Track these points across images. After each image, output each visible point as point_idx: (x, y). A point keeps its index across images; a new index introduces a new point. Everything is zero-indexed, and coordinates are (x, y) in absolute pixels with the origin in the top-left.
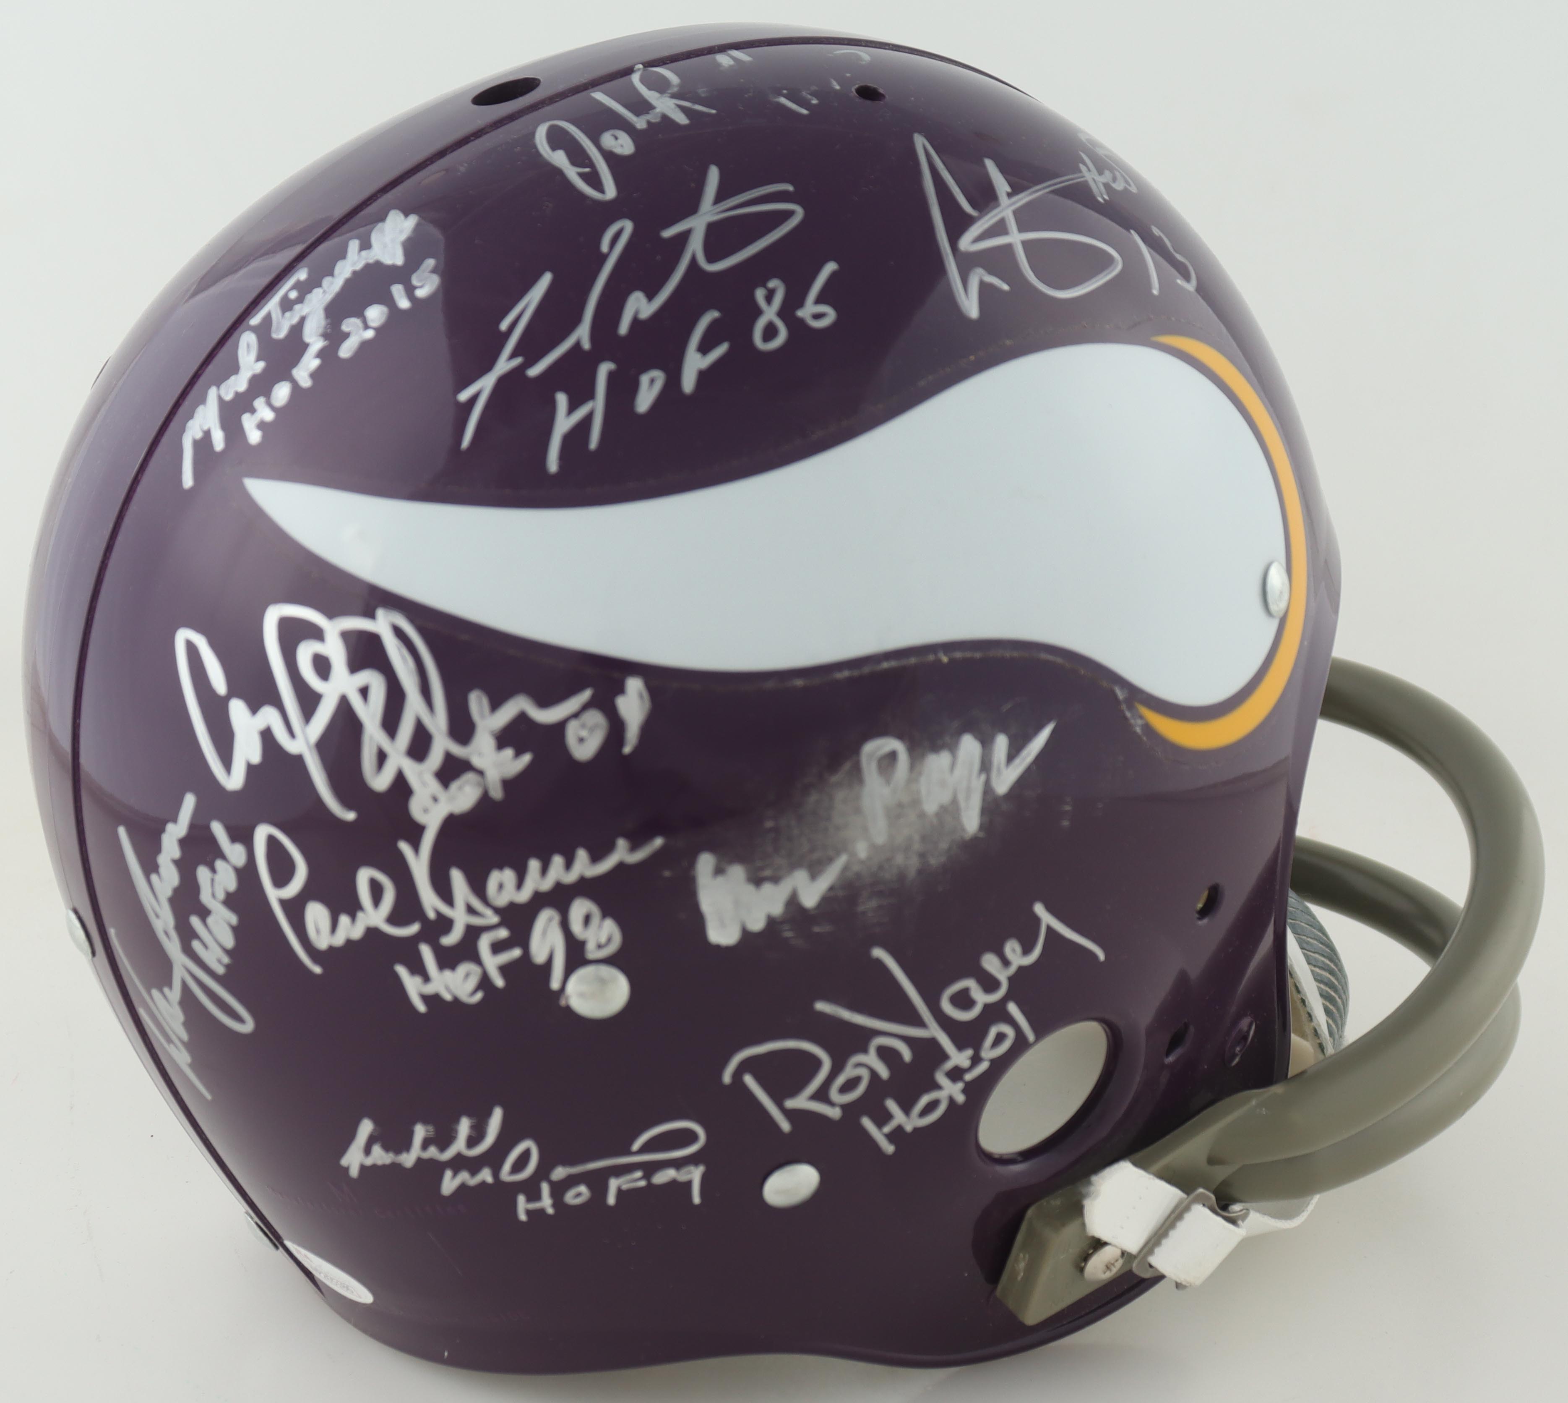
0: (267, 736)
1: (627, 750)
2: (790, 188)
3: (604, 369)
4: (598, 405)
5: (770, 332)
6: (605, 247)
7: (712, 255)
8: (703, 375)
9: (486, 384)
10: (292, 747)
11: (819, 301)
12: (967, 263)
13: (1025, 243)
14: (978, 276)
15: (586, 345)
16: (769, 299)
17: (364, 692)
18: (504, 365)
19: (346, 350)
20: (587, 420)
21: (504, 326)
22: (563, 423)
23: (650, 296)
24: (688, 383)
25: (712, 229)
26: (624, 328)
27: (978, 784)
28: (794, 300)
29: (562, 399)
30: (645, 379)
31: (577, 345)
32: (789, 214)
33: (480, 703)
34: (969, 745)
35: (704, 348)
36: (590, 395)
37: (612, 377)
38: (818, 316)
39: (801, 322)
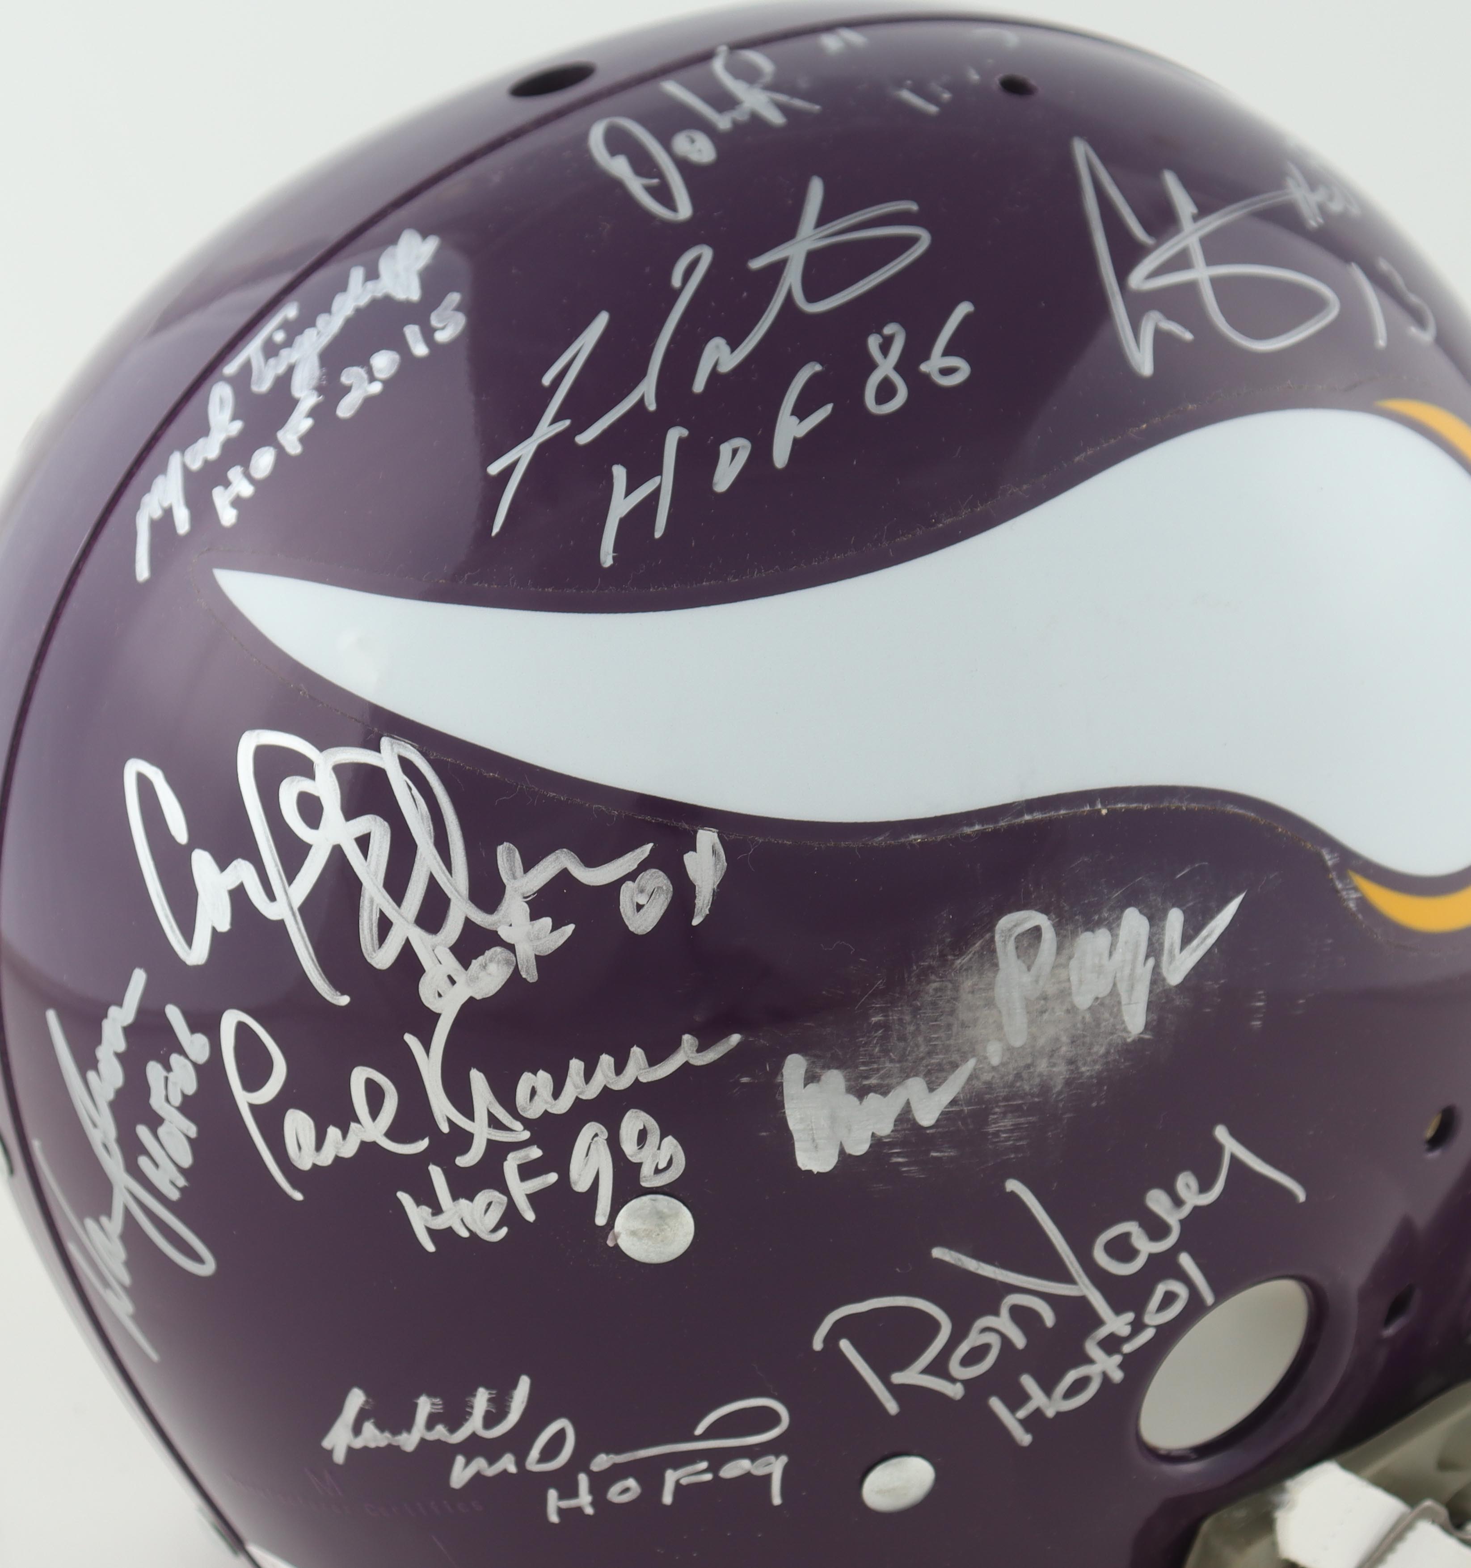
0: (238, 895)
1: (697, 920)
2: (913, 207)
3: (674, 436)
4: (667, 480)
5: (886, 391)
6: (676, 280)
7: (813, 293)
8: (799, 446)
9: (525, 452)
10: (271, 911)
11: (947, 353)
12: (1139, 305)
13: (1216, 282)
14: (1152, 321)
15: (652, 405)
16: (885, 348)
17: (363, 842)
18: (545, 430)
19: (346, 408)
20: (651, 502)
21: (548, 378)
22: (621, 504)
23: (734, 345)
24: (781, 456)
25: (813, 258)
26: (699, 384)
27: (1145, 971)
28: (916, 351)
29: (619, 473)
30: (725, 449)
31: (640, 405)
32: (910, 242)
33: (511, 860)
34: (1134, 922)
35: (801, 411)
36: (656, 468)
37: (683, 446)
38: (947, 372)
39: (926, 378)
